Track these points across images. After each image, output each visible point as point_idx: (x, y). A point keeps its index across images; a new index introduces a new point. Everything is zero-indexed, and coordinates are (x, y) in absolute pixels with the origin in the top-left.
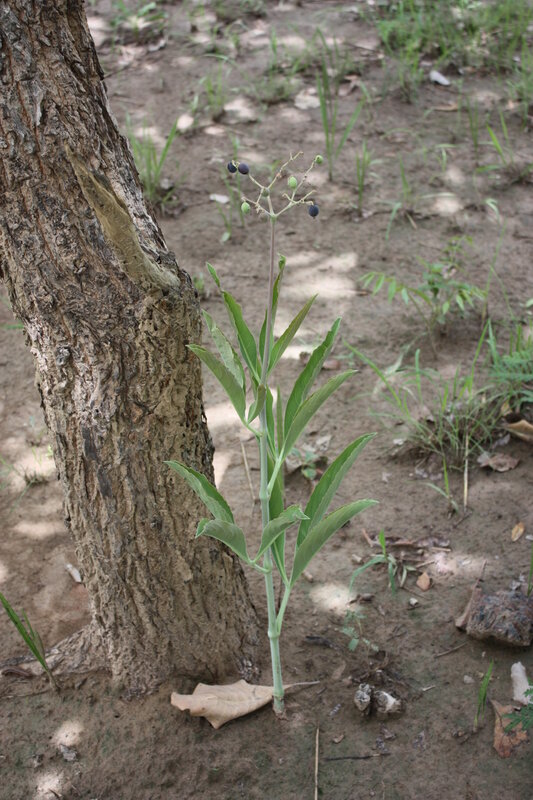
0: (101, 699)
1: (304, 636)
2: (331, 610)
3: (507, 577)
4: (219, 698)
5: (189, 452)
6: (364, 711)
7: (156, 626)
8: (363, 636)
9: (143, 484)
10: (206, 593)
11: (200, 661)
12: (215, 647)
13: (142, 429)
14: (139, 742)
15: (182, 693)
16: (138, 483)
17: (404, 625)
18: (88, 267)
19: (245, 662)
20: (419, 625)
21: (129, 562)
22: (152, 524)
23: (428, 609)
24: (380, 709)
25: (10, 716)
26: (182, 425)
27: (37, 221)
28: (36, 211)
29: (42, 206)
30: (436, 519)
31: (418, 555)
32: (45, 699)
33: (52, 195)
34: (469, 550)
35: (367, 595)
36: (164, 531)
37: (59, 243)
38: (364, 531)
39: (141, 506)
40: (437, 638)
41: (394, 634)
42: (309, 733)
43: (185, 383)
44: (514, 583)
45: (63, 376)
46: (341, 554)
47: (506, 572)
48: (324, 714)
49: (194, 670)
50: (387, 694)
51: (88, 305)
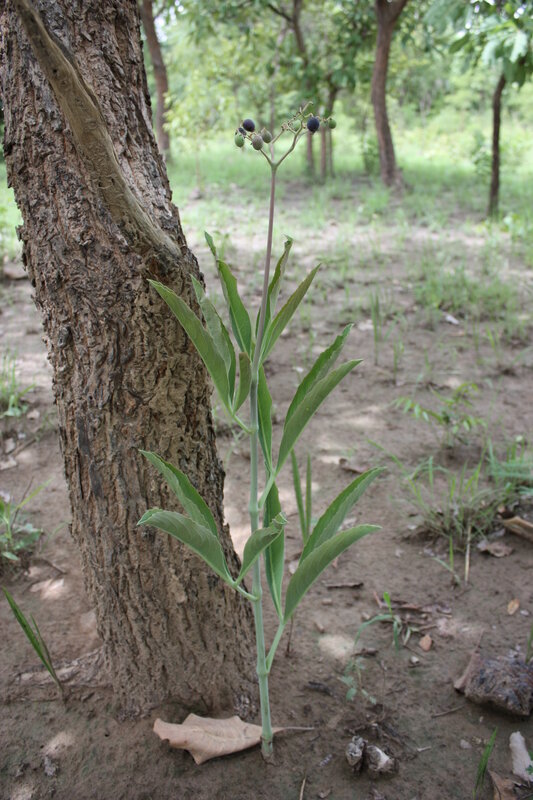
0: (100, 715)
1: (307, 681)
2: (337, 660)
3: (505, 646)
4: (206, 732)
5: (188, 460)
6: (355, 767)
7: (149, 647)
8: (363, 688)
9: (136, 487)
10: (203, 620)
11: (195, 691)
12: (212, 678)
13: (135, 423)
14: (118, 767)
15: (171, 722)
16: (130, 485)
17: (404, 682)
18: (94, 241)
19: (242, 698)
20: (418, 683)
21: (121, 572)
22: (143, 534)
23: (428, 669)
24: (371, 767)
25: (17, 718)
26: (179, 426)
27: (54, 196)
28: (54, 186)
29: (59, 180)
30: (440, 589)
31: (421, 618)
32: (52, 706)
33: (70, 171)
34: (469, 619)
35: (371, 649)
36: (157, 544)
37: (70, 216)
38: (375, 593)
39: (133, 512)
40: (435, 698)
41: (394, 689)
42: (295, 783)
43: (184, 377)
44: (511, 651)
45: (63, 359)
46: (351, 611)
47: (503, 642)
48: (314, 764)
49: (189, 699)
50: (378, 750)
51: (91, 281)
